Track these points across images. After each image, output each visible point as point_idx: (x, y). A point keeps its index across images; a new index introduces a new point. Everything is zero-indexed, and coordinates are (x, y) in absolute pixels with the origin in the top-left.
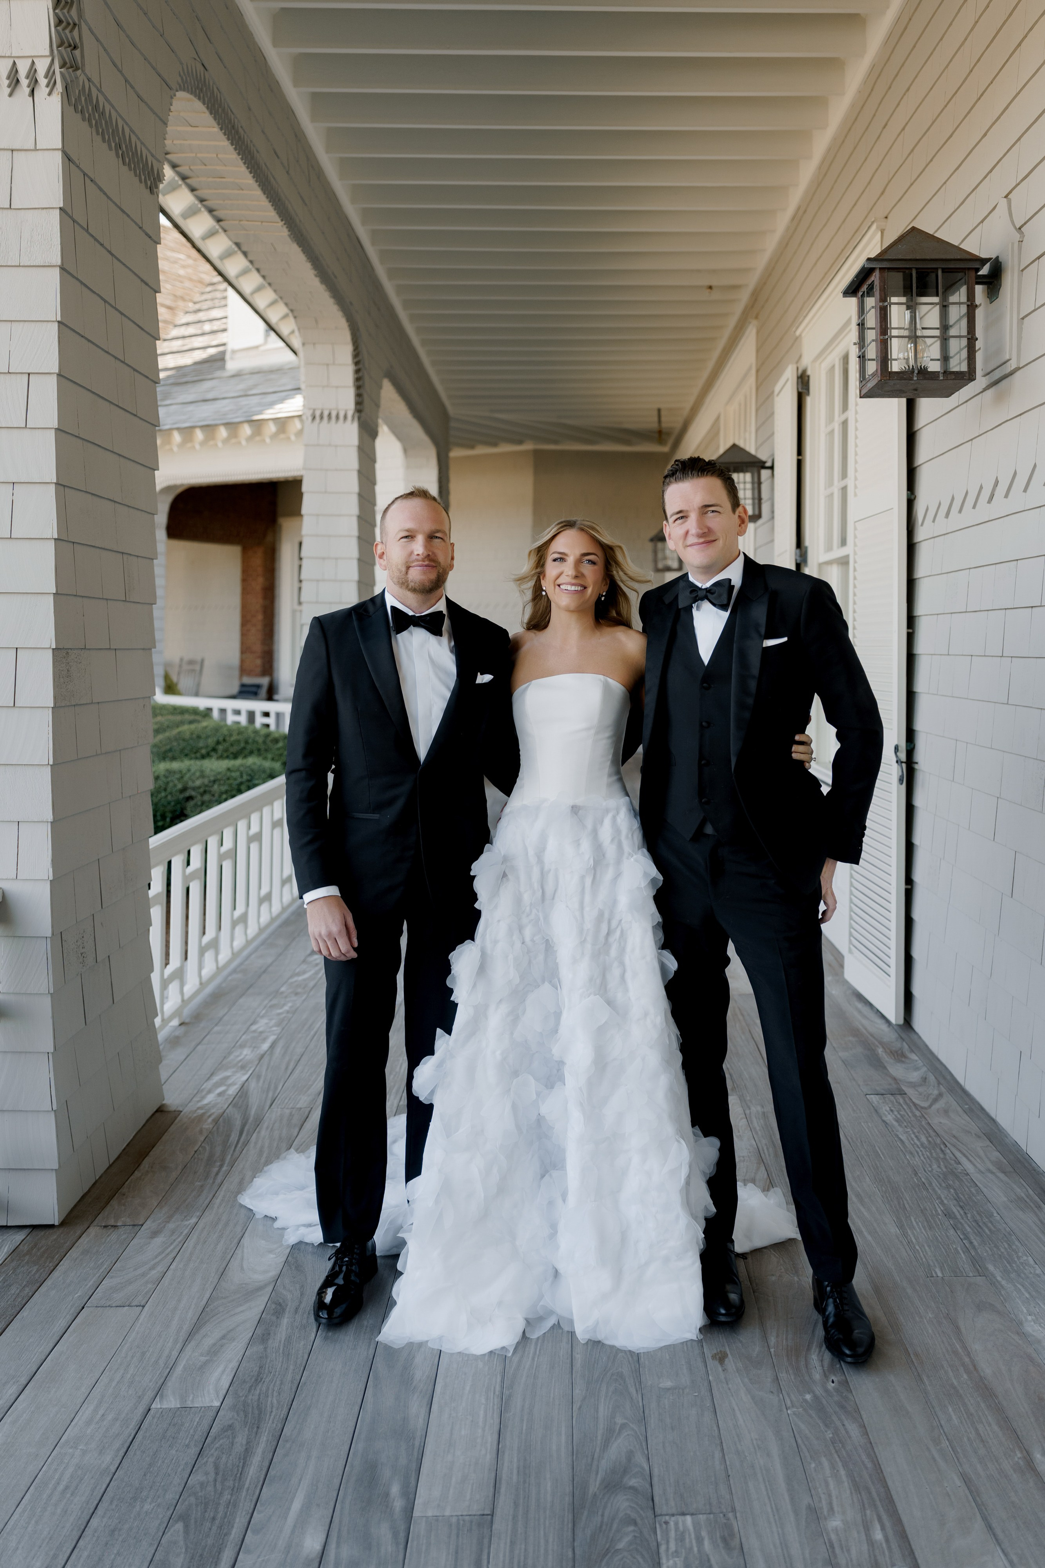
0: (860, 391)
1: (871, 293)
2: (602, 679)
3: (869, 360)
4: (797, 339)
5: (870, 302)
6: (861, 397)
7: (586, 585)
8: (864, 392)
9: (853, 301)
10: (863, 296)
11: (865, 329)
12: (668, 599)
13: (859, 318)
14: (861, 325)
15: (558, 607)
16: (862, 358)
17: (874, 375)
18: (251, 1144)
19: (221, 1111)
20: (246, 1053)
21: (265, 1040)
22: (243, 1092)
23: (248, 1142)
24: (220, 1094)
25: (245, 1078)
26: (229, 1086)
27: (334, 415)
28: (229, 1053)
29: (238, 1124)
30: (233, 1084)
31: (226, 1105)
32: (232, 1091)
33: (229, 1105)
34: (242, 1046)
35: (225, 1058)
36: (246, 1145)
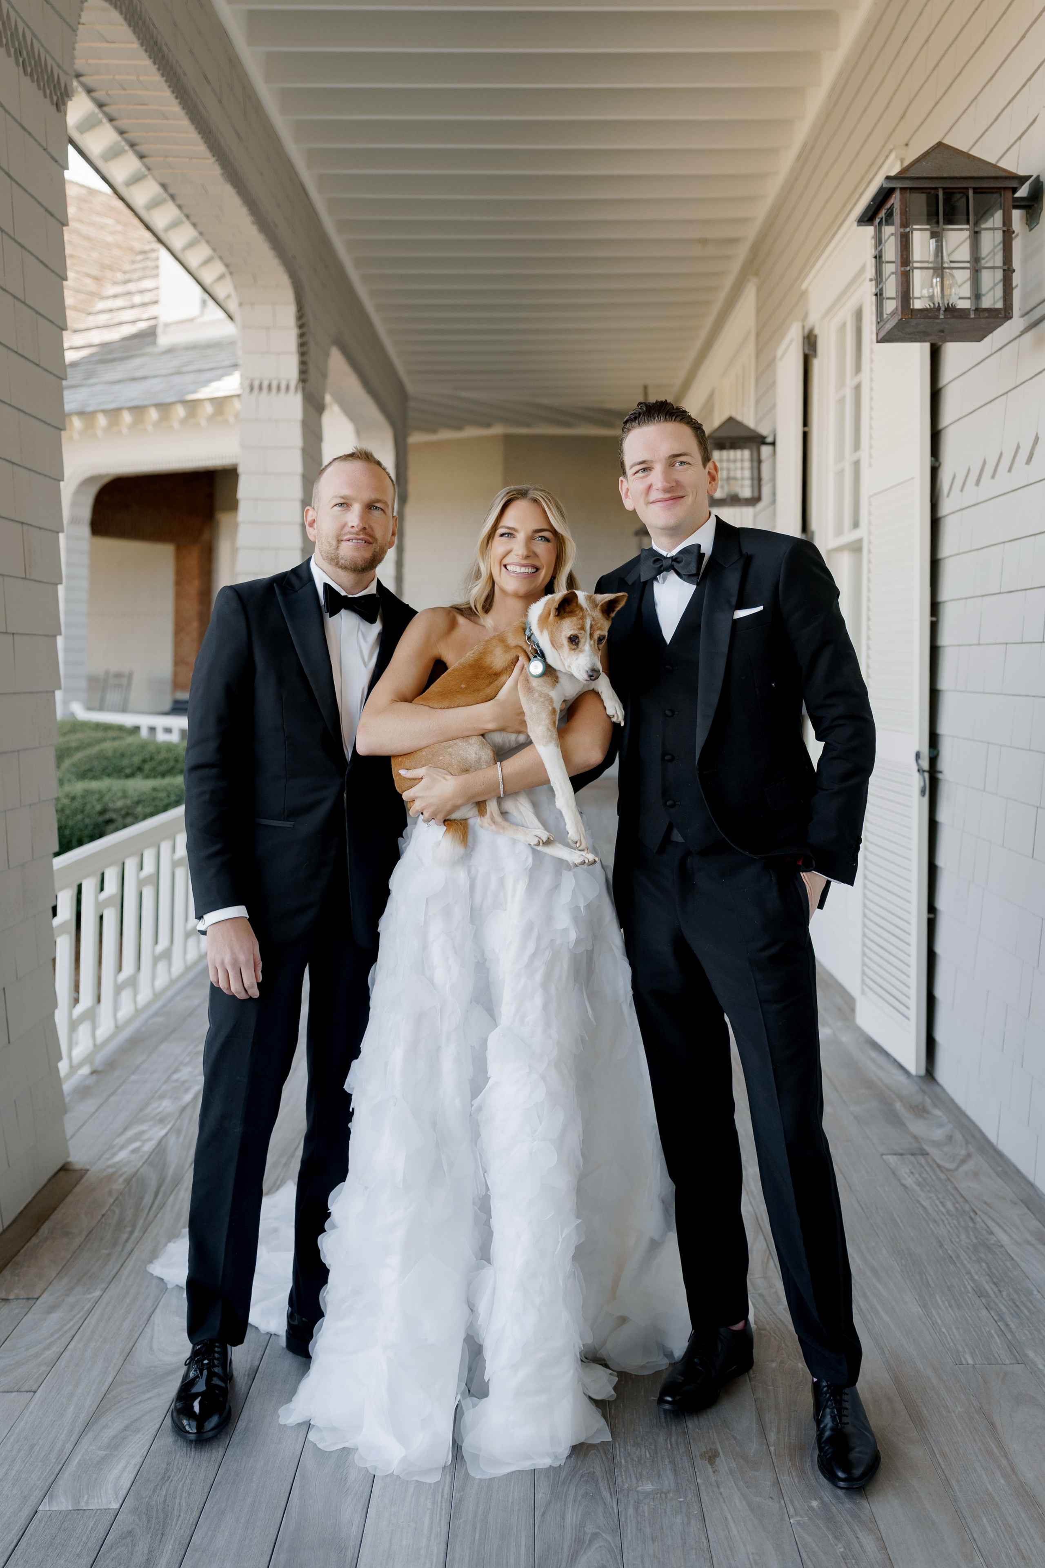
4: (803, 294)
6: (875, 343)
7: (538, 564)
12: (631, 579)
15: (504, 591)
18: (168, 1208)
19: (134, 1170)
20: (166, 1105)
21: (187, 1090)
22: (161, 1148)
23: (164, 1204)
24: (134, 1151)
25: (163, 1132)
26: (144, 1142)
27: (274, 385)
28: (147, 1105)
29: (153, 1184)
30: (149, 1139)
31: (141, 1163)
32: (148, 1147)
33: (144, 1163)
34: (162, 1097)
35: (141, 1110)
36: (161, 1208)
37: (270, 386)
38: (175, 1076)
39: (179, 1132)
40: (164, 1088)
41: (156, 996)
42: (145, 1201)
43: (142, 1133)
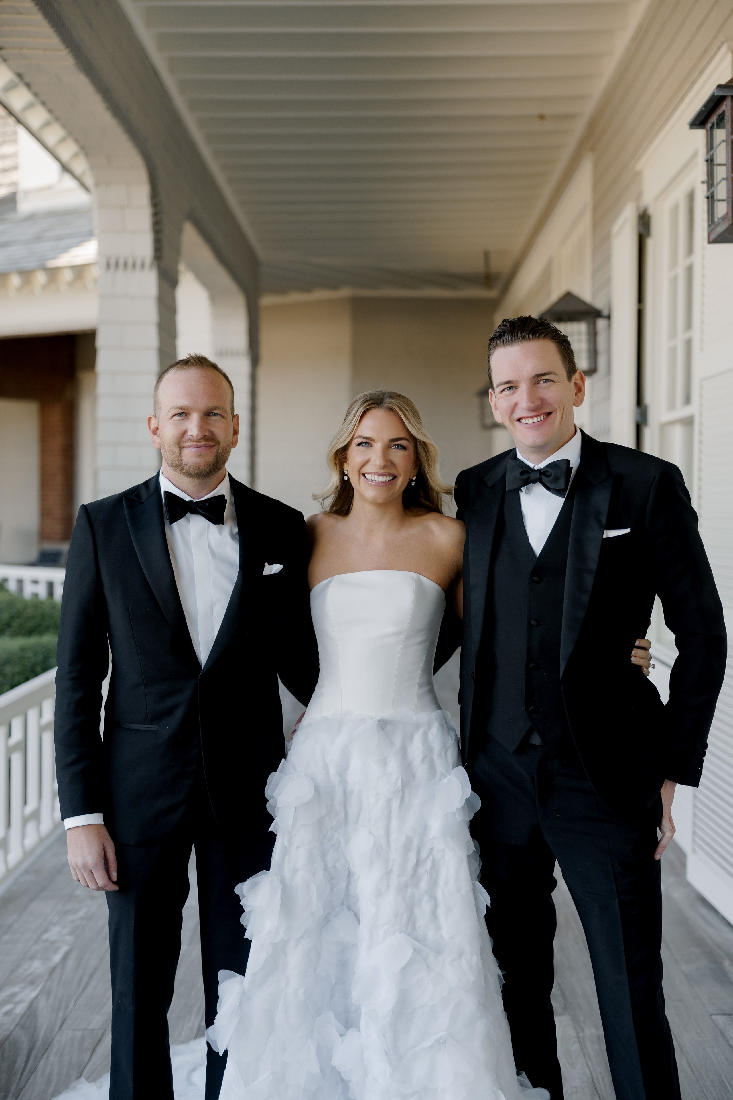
0: (709, 236)
1: (721, 125)
2: (415, 578)
3: (719, 200)
4: (637, 175)
5: (720, 134)
6: (709, 243)
7: (394, 472)
8: (713, 236)
9: (701, 134)
10: (712, 128)
11: (714, 165)
12: (492, 479)
13: (708, 152)
14: (710, 162)
15: (362, 497)
16: (711, 198)
17: (724, 218)
18: (39, 1072)
19: (7, 1033)
20: (37, 966)
21: (56, 951)
22: (32, 1011)
23: (35, 1068)
24: (6, 1014)
25: (33, 994)
26: (17, 1004)
27: (130, 262)
28: (18, 966)
29: (25, 1047)
30: (21, 1001)
31: (13, 1027)
32: (20, 1009)
33: (17, 1025)
34: (32, 958)
35: (13, 971)
36: (33, 1072)
37: (125, 264)
38: (45, 936)
39: (49, 994)
40: (35, 948)
41: (26, 854)
42: (17, 1065)
43: (14, 995)
